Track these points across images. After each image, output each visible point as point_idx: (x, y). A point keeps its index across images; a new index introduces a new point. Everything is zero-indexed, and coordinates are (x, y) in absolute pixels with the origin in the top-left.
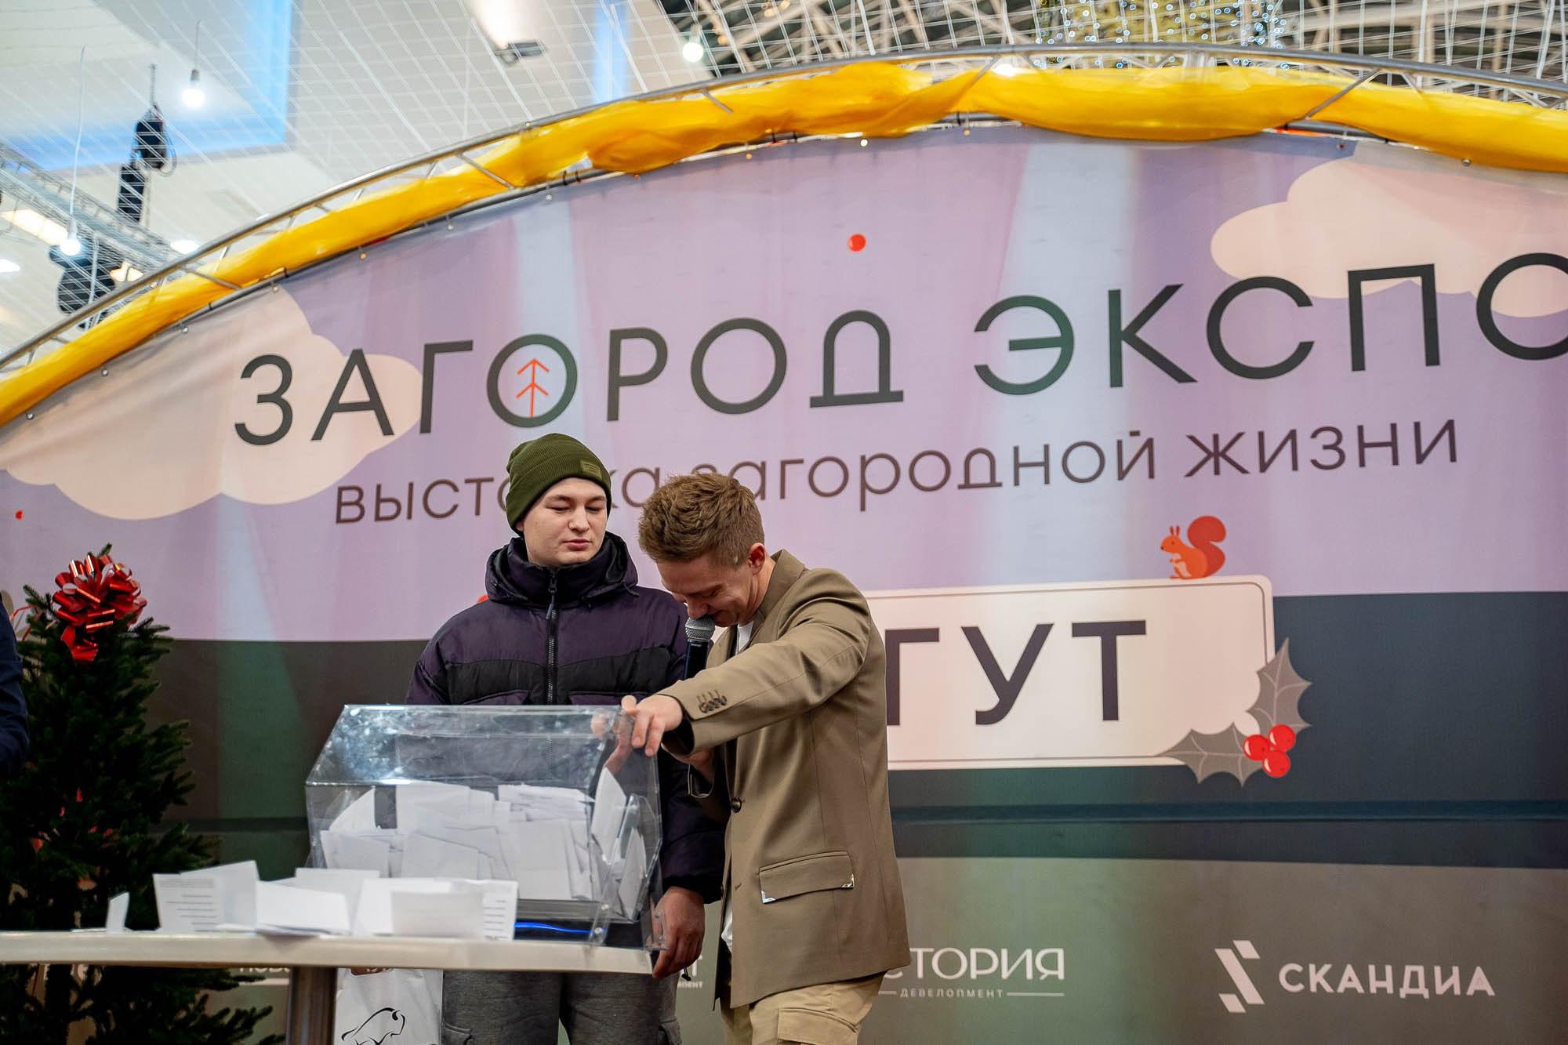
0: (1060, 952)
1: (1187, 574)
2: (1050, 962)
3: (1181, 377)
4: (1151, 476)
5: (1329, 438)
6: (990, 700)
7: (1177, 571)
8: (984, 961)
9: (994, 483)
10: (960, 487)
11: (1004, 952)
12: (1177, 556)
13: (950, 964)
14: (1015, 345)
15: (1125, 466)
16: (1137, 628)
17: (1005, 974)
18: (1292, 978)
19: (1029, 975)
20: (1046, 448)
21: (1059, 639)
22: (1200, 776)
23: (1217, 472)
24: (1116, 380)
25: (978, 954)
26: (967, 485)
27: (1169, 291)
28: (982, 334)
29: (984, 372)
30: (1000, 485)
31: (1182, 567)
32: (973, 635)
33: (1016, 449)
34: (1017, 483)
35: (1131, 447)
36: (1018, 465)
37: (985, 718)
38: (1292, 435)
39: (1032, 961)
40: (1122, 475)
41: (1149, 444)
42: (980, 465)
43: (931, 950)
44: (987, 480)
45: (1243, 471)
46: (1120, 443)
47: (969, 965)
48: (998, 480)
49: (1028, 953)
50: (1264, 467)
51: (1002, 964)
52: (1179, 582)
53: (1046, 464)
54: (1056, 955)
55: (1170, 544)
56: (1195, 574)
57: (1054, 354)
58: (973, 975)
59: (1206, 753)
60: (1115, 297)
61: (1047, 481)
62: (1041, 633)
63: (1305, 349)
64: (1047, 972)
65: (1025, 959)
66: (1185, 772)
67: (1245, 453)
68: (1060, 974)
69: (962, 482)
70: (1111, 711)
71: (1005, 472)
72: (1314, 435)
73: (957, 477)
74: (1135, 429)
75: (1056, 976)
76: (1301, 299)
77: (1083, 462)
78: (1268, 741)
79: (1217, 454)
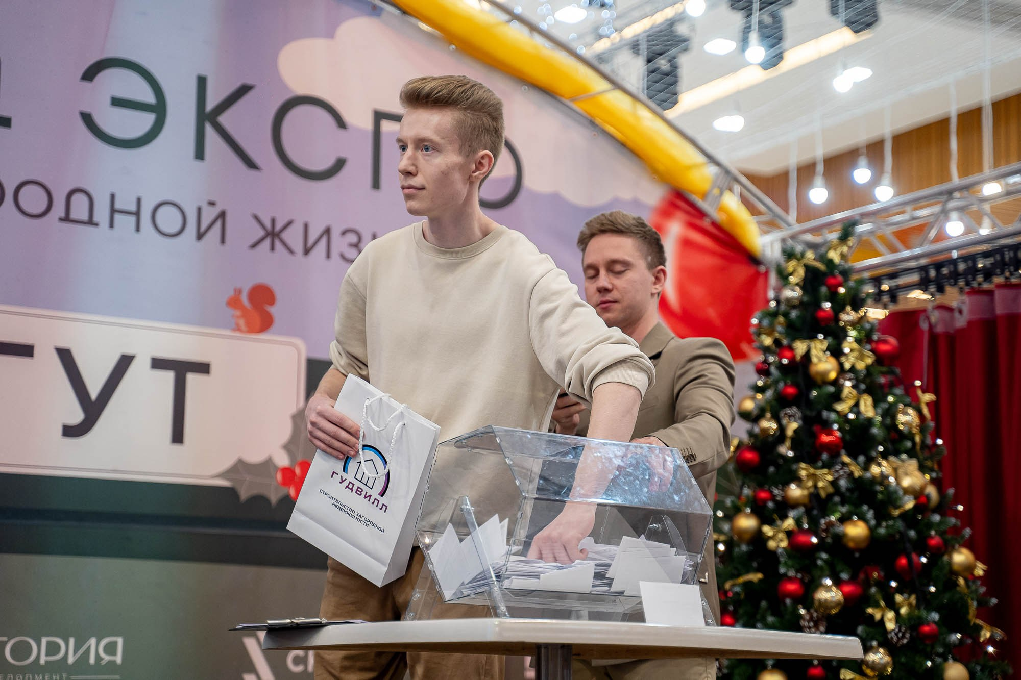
0: (120, 641)
1: (243, 327)
2: (111, 649)
3: (250, 164)
4: (223, 241)
5: (353, 238)
6: (76, 416)
7: (237, 325)
8: (53, 649)
9: (91, 222)
10: (61, 220)
11: (72, 641)
12: (238, 313)
13: (21, 651)
14: (117, 102)
15: (203, 227)
16: (203, 368)
17: (71, 660)
18: (297, 661)
19: (92, 660)
20: (139, 201)
21: (139, 370)
22: (244, 495)
23: (273, 248)
24: (200, 154)
25: (48, 643)
26: (67, 219)
27: (244, 90)
28: (86, 84)
29: (87, 119)
30: (97, 225)
31: (242, 322)
32: (66, 356)
33: (113, 197)
34: (112, 225)
35: (209, 215)
36: (113, 211)
37: (70, 431)
38: (328, 231)
39: (95, 647)
40: (200, 236)
41: (222, 215)
42: (80, 202)
43: (5, 639)
44: (85, 217)
45: (291, 251)
46: (199, 210)
47: (39, 652)
48: (95, 219)
49: (93, 641)
50: (307, 251)
51: (69, 651)
52: (238, 334)
53: (137, 214)
54: (115, 643)
55: (234, 302)
56: (252, 329)
57: (149, 119)
58: (42, 661)
59: (248, 478)
60: (202, 82)
61: (138, 229)
62: (125, 362)
63: (340, 164)
64: (107, 658)
65: (89, 648)
66: (231, 493)
67: (293, 237)
68: (119, 659)
69: (63, 215)
70: (178, 436)
71: (102, 214)
72: (344, 233)
73: (59, 209)
74: (212, 199)
75: (114, 662)
76: (341, 124)
77: (169, 219)
78: (293, 472)
79: (273, 234)
